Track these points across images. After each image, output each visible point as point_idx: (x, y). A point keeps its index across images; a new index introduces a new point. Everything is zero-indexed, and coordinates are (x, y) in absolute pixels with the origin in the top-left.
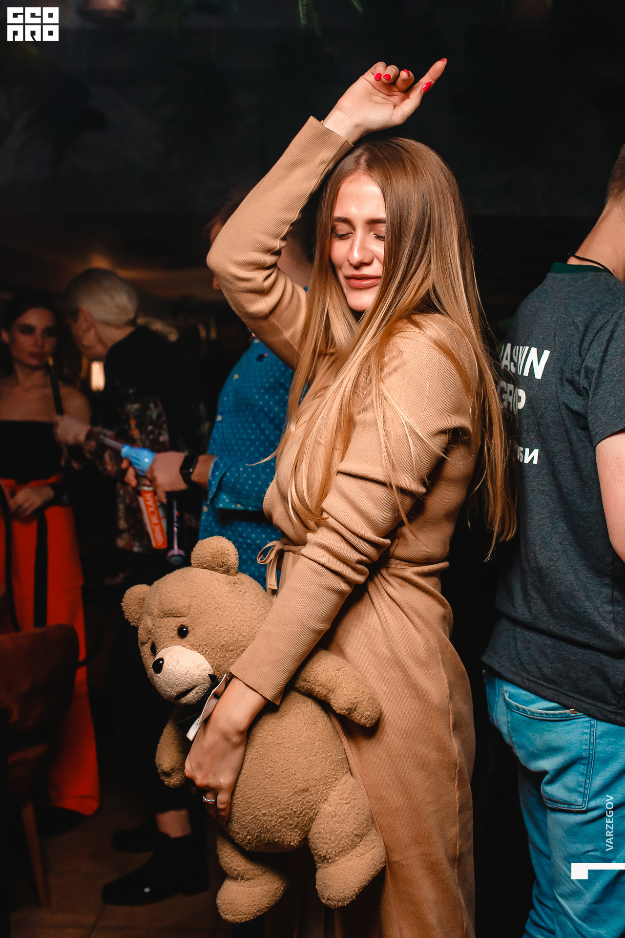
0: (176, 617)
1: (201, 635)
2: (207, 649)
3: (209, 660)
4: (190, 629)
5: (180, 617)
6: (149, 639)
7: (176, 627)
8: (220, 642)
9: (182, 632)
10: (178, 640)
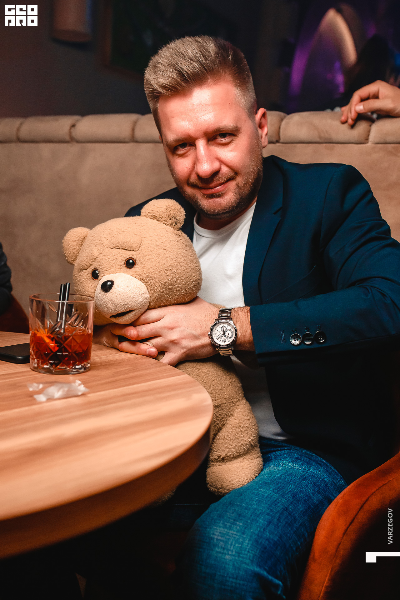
0: (126, 250)
1: (150, 269)
2: (151, 281)
3: (149, 291)
4: (138, 262)
5: (130, 250)
6: (91, 265)
7: (125, 258)
8: (163, 279)
9: (130, 264)
10: (125, 269)
